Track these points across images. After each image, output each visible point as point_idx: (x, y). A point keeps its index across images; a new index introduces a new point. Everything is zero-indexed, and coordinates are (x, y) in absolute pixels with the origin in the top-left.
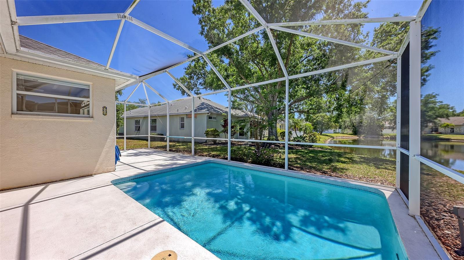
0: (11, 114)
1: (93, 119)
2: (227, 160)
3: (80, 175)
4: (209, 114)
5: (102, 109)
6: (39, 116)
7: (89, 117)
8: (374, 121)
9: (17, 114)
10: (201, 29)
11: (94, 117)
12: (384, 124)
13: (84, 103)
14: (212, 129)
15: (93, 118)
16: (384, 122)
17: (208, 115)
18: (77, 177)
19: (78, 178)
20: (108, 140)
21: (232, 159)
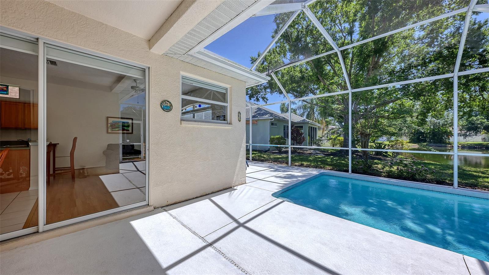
0: (180, 120)
2: (349, 172)
3: (223, 188)
4: (273, 120)
7: (228, 123)
8: (439, 127)
10: (276, 28)
12: (452, 130)
14: (278, 136)
15: (232, 124)
16: (451, 129)
17: (271, 121)
20: (242, 149)
21: (353, 172)
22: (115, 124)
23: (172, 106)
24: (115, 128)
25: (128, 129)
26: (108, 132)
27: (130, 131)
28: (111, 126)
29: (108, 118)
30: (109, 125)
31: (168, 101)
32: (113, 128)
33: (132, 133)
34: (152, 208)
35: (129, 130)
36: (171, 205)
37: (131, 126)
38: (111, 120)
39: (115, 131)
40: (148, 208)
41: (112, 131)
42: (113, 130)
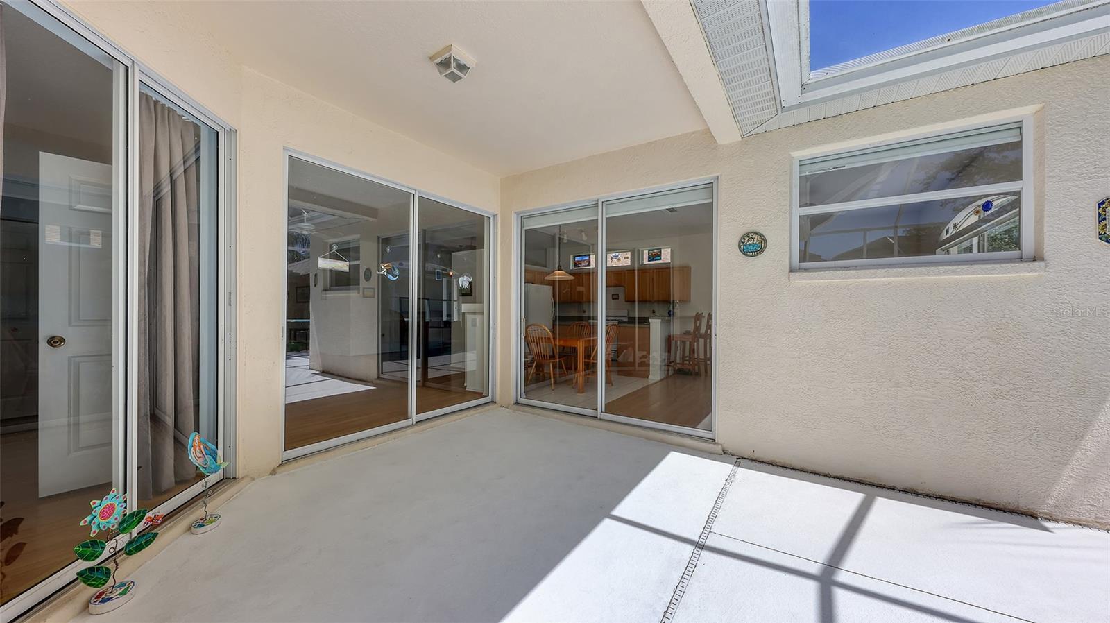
0: (788, 271)
1: (1042, 264)
5: (1093, 212)
6: (846, 272)
7: (1021, 259)
9: (800, 270)
11: (1046, 254)
13: (955, 226)
15: (1042, 259)
18: (967, 498)
19: (969, 503)
23: (766, 242)
31: (756, 233)
34: (719, 449)
36: (762, 462)
40: (711, 445)
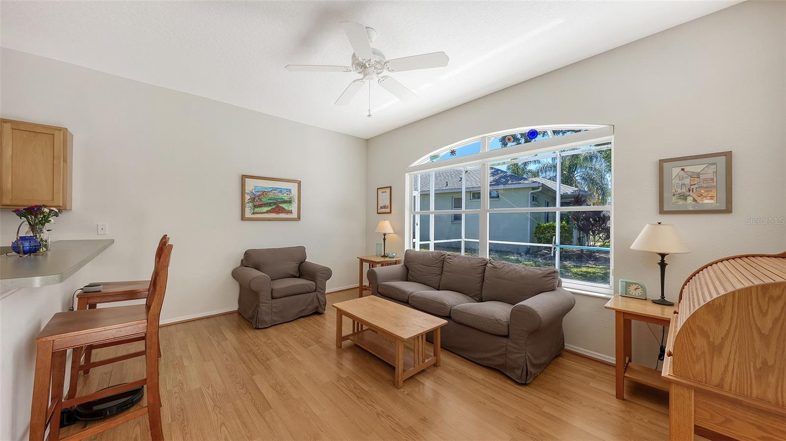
4: (538, 190)
22: (260, 195)
24: (260, 206)
25: (290, 209)
26: (243, 218)
27: (295, 215)
28: (253, 200)
29: (244, 177)
30: (247, 197)
32: (255, 206)
33: (299, 218)
35: (290, 212)
37: (296, 201)
38: (251, 185)
39: (261, 213)
41: (254, 213)
42: (257, 210)
